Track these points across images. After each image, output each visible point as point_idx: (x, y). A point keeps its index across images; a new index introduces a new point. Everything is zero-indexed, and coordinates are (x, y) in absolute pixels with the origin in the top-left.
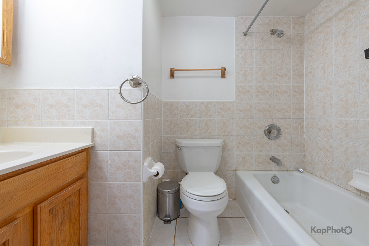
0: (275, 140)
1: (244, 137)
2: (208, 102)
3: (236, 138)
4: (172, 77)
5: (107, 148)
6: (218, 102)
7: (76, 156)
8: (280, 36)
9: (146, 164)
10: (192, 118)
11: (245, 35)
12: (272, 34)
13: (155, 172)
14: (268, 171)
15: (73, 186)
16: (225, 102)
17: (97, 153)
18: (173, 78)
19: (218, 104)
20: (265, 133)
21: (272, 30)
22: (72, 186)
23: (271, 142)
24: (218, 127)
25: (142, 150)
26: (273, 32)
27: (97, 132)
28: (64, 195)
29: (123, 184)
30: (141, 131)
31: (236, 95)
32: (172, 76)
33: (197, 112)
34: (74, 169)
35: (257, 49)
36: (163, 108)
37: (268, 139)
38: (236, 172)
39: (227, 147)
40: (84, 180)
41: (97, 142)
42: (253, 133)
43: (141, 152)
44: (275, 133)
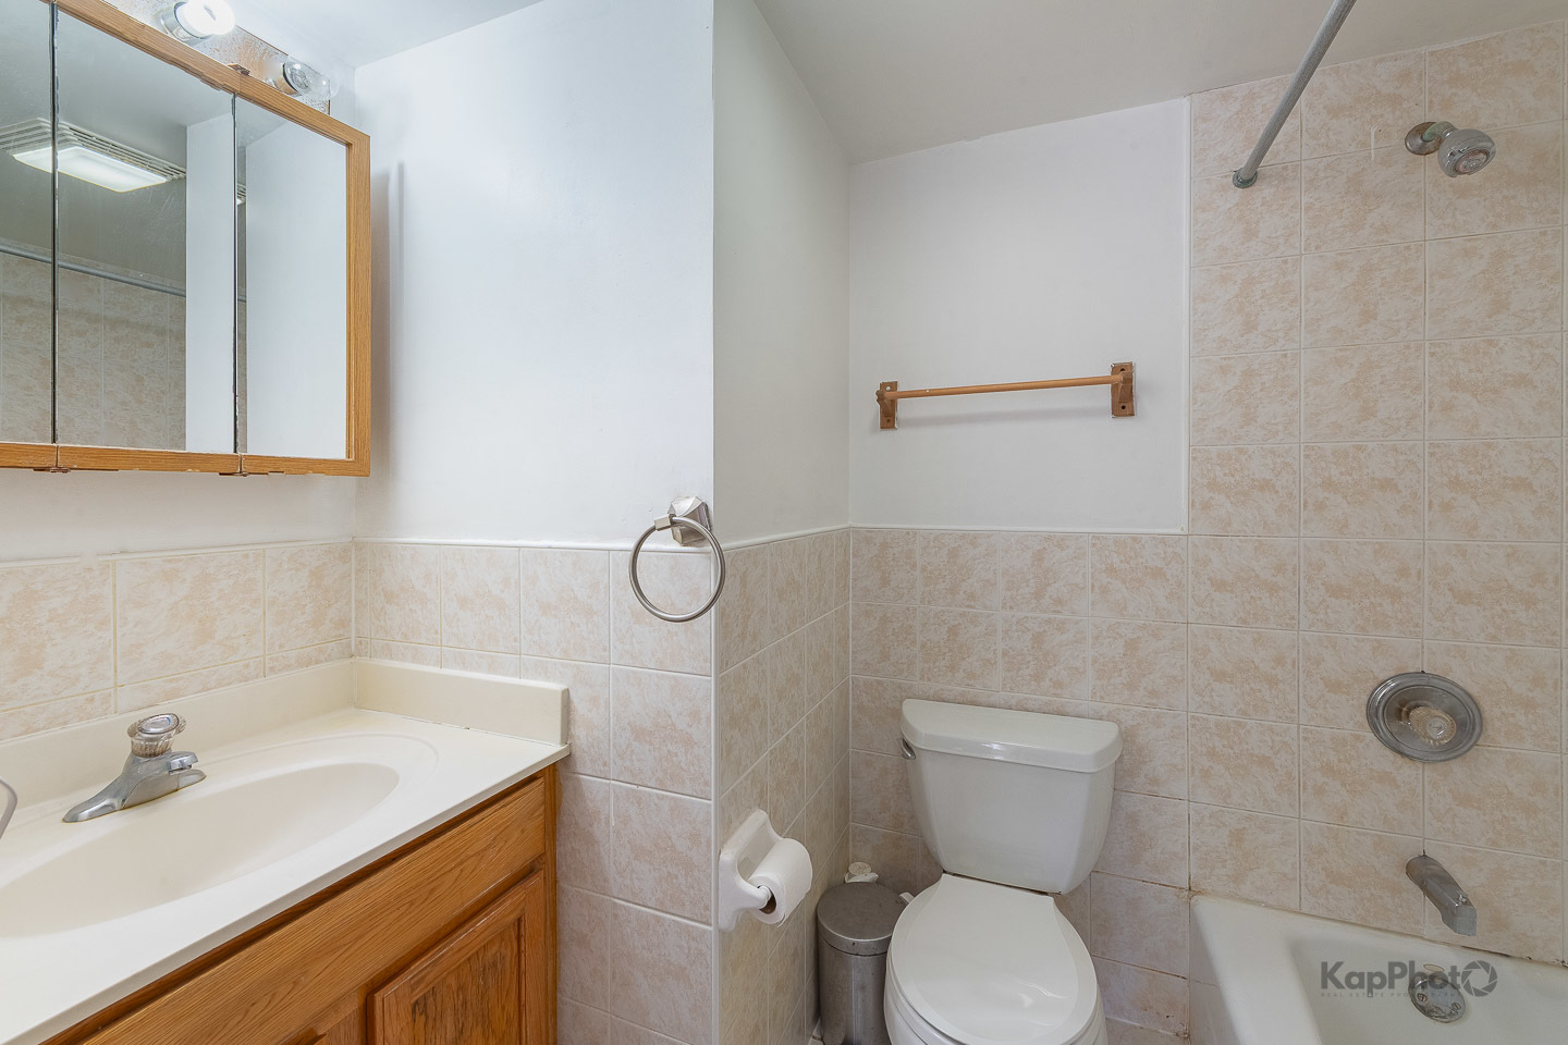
0: (1440, 765)
1: (1239, 724)
2: (1049, 538)
3: (1193, 726)
4: (889, 424)
5: (606, 768)
6: (1096, 536)
7: (504, 806)
8: (1461, 168)
9: (728, 856)
10: (972, 607)
11: (1246, 180)
12: (1421, 151)
13: (762, 895)
14: (1386, 931)
15: (495, 913)
16: (1135, 539)
17: (579, 780)
18: (893, 427)
19: (1094, 545)
20: (1368, 716)
21: (1420, 130)
22: (491, 912)
23: (1407, 772)
24: (1094, 662)
25: (713, 797)
26: (1424, 139)
27: (580, 707)
28: (460, 950)
29: (653, 915)
30: (709, 718)
31: (1192, 504)
32: (888, 418)
33: (995, 584)
34: (499, 851)
35: (1317, 248)
36: (854, 555)
37: (1388, 752)
38: (1192, 901)
39: (1145, 763)
40: (536, 881)
41: (577, 742)
42: (1292, 711)
43: (710, 805)
44: (1434, 725)
